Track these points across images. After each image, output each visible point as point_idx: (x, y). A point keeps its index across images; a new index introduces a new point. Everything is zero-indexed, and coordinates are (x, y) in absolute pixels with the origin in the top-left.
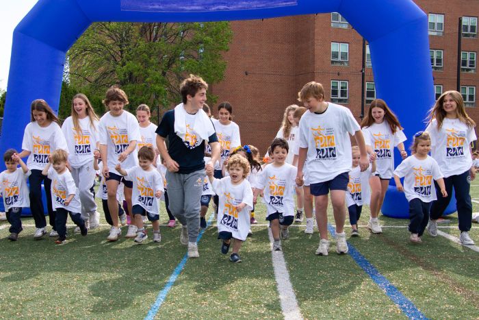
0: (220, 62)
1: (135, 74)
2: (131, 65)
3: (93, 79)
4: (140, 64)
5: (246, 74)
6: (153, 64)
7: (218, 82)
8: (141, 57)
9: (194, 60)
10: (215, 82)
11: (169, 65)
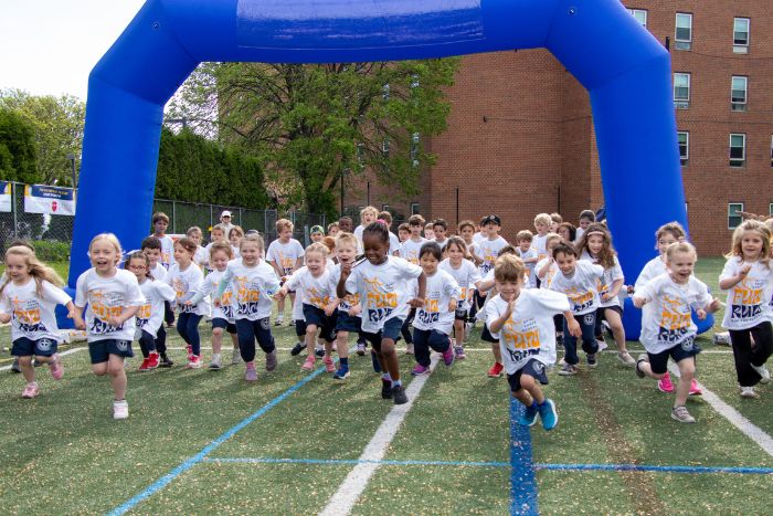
0: (442, 102)
1: (309, 122)
2: (301, 109)
3: (246, 130)
4: (315, 107)
5: (485, 121)
6: (336, 107)
7: (439, 133)
8: (318, 95)
9: (400, 100)
10: (434, 134)
11: (362, 109)
